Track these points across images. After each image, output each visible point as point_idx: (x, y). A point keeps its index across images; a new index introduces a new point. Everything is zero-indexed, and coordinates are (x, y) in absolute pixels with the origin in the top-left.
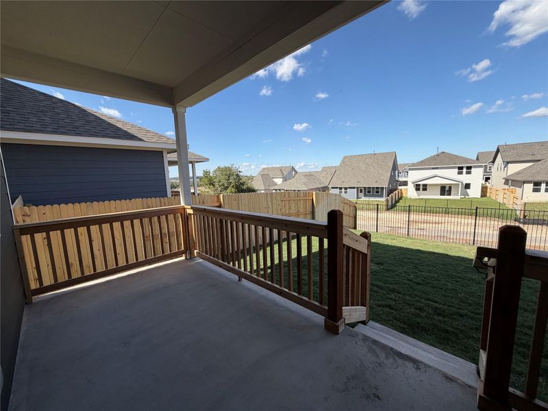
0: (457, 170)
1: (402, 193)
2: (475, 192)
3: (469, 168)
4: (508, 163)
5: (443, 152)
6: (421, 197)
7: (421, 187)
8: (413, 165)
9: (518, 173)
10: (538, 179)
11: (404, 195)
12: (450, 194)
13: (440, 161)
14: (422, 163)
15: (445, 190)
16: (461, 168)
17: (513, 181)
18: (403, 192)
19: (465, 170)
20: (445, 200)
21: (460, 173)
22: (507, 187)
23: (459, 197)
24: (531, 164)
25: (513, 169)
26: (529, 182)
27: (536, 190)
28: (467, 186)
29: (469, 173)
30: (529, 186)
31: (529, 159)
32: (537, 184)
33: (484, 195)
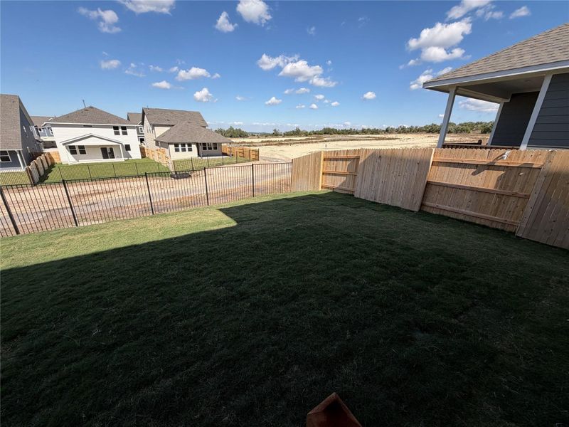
1: (51, 158)
2: (135, 154)
3: (124, 128)
4: (154, 126)
5: (91, 107)
6: (81, 162)
7: (78, 150)
8: (55, 119)
9: (163, 135)
10: (177, 141)
11: (56, 161)
12: (113, 157)
13: (88, 117)
14: (68, 117)
15: (107, 152)
16: (116, 128)
17: (161, 142)
18: (54, 156)
19: (120, 131)
20: (110, 164)
21: (117, 133)
22: (158, 148)
23: (123, 159)
24: (168, 128)
25: (160, 131)
26: (171, 144)
27: (177, 150)
28: (128, 147)
29: (125, 133)
30: (172, 147)
31: (167, 123)
32: (176, 145)
33: (143, 155)
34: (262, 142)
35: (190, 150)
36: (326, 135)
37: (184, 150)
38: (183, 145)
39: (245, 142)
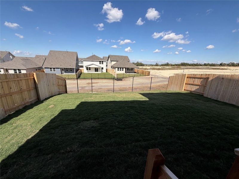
0: (99, 62)
1: (81, 71)
2: (104, 71)
3: (102, 62)
4: (112, 61)
5: (94, 55)
6: (89, 72)
7: (88, 69)
8: (85, 59)
9: (114, 65)
10: (118, 67)
11: (82, 72)
12: (98, 71)
13: (93, 58)
14: (88, 58)
15: (96, 70)
16: (100, 62)
17: (113, 67)
18: (82, 70)
19: (101, 63)
20: (97, 74)
21: (100, 64)
22: (112, 69)
23: (100, 72)
24: (116, 62)
25: (113, 63)
26: (117, 68)
27: (118, 70)
28: (102, 68)
29: (102, 64)
30: (117, 69)
31: (116, 60)
32: (118, 68)
33: (107, 72)
34: (151, 68)
35: (123, 70)
36: (182, 66)
37: (121, 70)
38: (121, 68)
39: (143, 68)
